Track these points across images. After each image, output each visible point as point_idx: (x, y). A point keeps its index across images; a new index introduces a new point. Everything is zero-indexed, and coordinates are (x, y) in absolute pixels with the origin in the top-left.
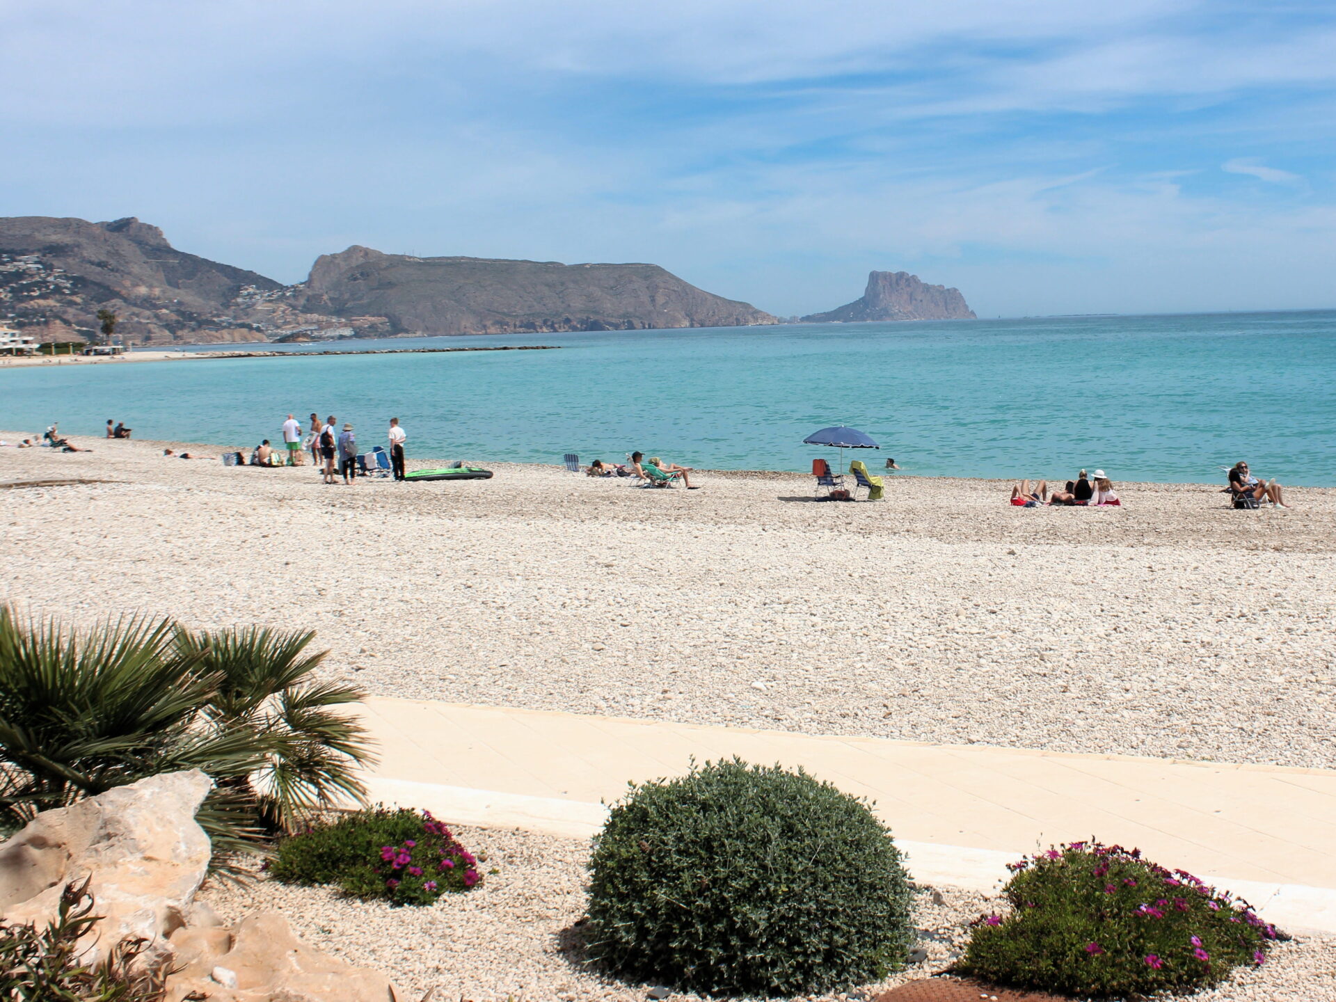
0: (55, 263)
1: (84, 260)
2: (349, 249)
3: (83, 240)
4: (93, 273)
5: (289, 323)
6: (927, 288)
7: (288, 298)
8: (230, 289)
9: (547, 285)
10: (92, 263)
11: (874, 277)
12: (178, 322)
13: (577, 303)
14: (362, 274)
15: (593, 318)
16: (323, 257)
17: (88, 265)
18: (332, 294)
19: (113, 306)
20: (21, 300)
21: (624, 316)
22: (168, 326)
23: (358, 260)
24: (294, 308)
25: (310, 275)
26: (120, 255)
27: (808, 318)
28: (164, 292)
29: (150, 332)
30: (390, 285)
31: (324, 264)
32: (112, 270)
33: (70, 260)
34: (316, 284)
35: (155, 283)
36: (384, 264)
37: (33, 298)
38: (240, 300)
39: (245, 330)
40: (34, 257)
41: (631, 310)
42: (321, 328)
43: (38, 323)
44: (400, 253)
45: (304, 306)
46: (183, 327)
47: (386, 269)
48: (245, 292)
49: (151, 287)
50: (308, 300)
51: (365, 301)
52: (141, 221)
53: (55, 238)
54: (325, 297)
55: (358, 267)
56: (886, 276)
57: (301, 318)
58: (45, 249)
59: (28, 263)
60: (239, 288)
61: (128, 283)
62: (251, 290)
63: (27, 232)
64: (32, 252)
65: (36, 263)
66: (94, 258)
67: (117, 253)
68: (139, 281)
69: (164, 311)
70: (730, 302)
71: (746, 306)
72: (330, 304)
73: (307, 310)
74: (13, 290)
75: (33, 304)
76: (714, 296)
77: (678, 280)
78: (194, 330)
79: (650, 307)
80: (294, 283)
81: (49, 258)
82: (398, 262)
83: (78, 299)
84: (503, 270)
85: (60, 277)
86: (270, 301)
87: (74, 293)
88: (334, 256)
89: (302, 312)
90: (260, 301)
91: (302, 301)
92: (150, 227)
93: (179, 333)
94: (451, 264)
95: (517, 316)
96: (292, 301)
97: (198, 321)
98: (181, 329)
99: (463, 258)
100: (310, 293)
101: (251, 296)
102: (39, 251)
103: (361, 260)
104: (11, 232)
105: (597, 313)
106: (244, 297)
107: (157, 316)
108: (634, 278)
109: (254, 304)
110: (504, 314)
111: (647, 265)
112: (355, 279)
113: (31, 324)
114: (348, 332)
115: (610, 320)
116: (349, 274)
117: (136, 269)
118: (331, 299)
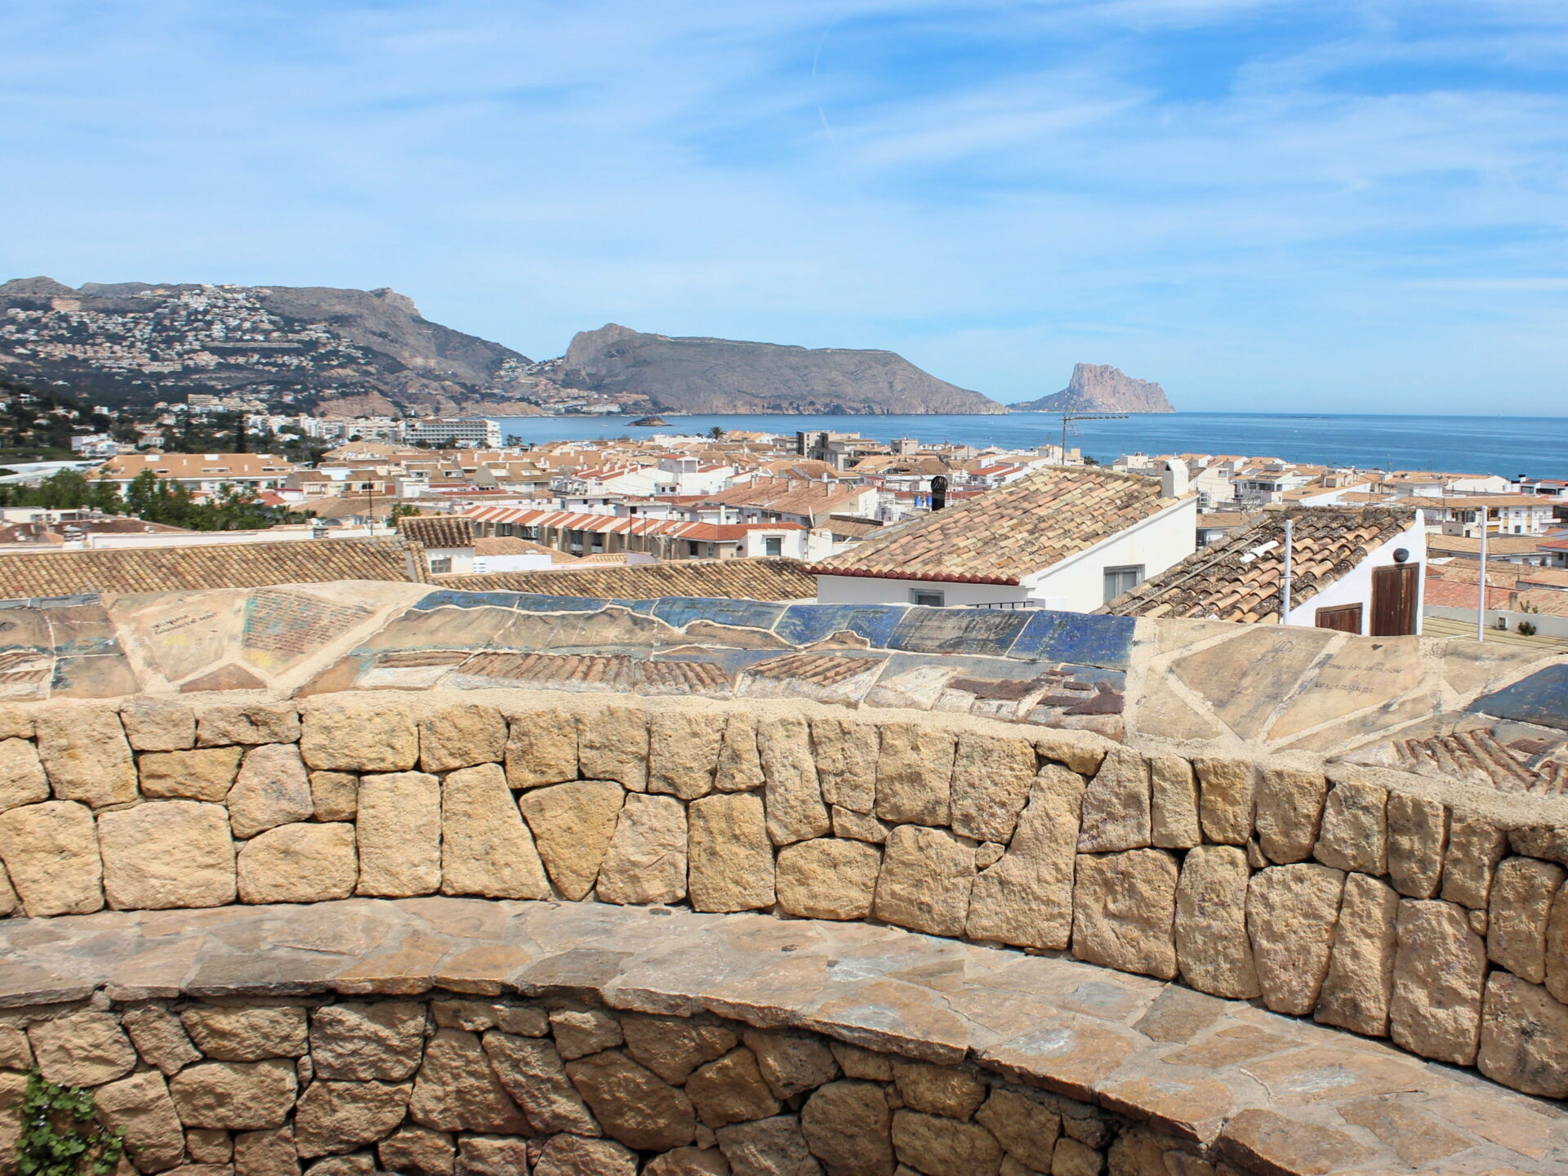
0: (342, 333)
1: (366, 330)
2: (605, 327)
3: (365, 312)
4: (376, 343)
5: (552, 397)
6: (1130, 382)
7: (547, 372)
8: (493, 362)
9: (791, 368)
10: (374, 334)
11: (1079, 368)
12: (462, 393)
13: (820, 387)
14: (618, 351)
15: (836, 402)
16: (581, 334)
17: (370, 336)
18: (590, 370)
19: (406, 377)
20: (323, 368)
21: (864, 401)
22: (453, 398)
23: (614, 337)
24: (555, 382)
25: (569, 351)
26: (398, 326)
27: (1012, 406)
28: (439, 363)
29: (438, 403)
30: (645, 363)
31: (582, 340)
32: (392, 341)
33: (354, 330)
34: (574, 360)
35: (431, 355)
36: (638, 343)
37: (333, 367)
38: (503, 373)
39: (524, 404)
40: (322, 326)
41: (870, 395)
42: (589, 404)
43: (359, 394)
44: (652, 332)
45: (563, 381)
46: (467, 399)
47: (641, 346)
48: (507, 366)
49: (426, 357)
50: (567, 375)
51: (622, 378)
52: (395, 291)
53: (340, 308)
54: (583, 373)
55: (613, 344)
56: (1091, 369)
57: (564, 392)
58: (332, 318)
59: (317, 332)
60: (501, 361)
61: (407, 354)
62: (514, 364)
63: (314, 302)
64: (320, 321)
65: (325, 332)
66: (374, 329)
67: (395, 324)
68: (416, 352)
69: (447, 383)
70: (963, 391)
71: (978, 395)
72: (588, 380)
73: (567, 384)
74: (313, 359)
75: (334, 373)
76: (948, 384)
77: (914, 367)
78: (477, 402)
79: (887, 393)
80: (552, 357)
81: (335, 328)
82: (651, 340)
83: (372, 369)
84: (748, 353)
85: (348, 347)
86: (531, 375)
87: (367, 364)
88: (591, 333)
89: (562, 386)
90: (523, 375)
91: (561, 376)
92: (403, 298)
93: (464, 405)
94: (699, 345)
95: (764, 398)
96: (550, 375)
97: (481, 394)
98: (466, 401)
99: (711, 339)
100: (568, 368)
101: (513, 369)
102: (326, 320)
103: (616, 338)
104: (299, 302)
105: (839, 397)
106: (506, 370)
107: (443, 388)
108: (874, 364)
109: (517, 378)
110: (753, 395)
111: (886, 352)
112: (612, 356)
113: (353, 394)
114: (615, 408)
115: (851, 404)
116: (606, 351)
117: (411, 340)
118: (588, 375)
